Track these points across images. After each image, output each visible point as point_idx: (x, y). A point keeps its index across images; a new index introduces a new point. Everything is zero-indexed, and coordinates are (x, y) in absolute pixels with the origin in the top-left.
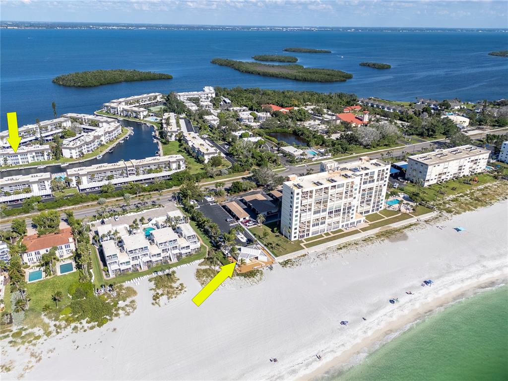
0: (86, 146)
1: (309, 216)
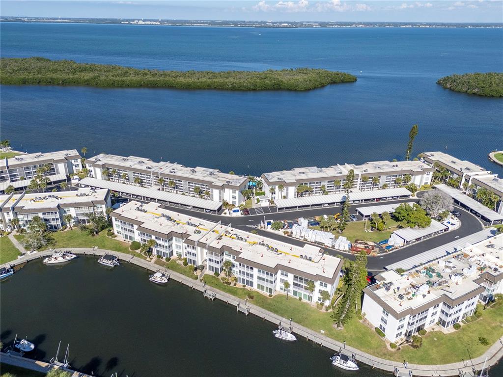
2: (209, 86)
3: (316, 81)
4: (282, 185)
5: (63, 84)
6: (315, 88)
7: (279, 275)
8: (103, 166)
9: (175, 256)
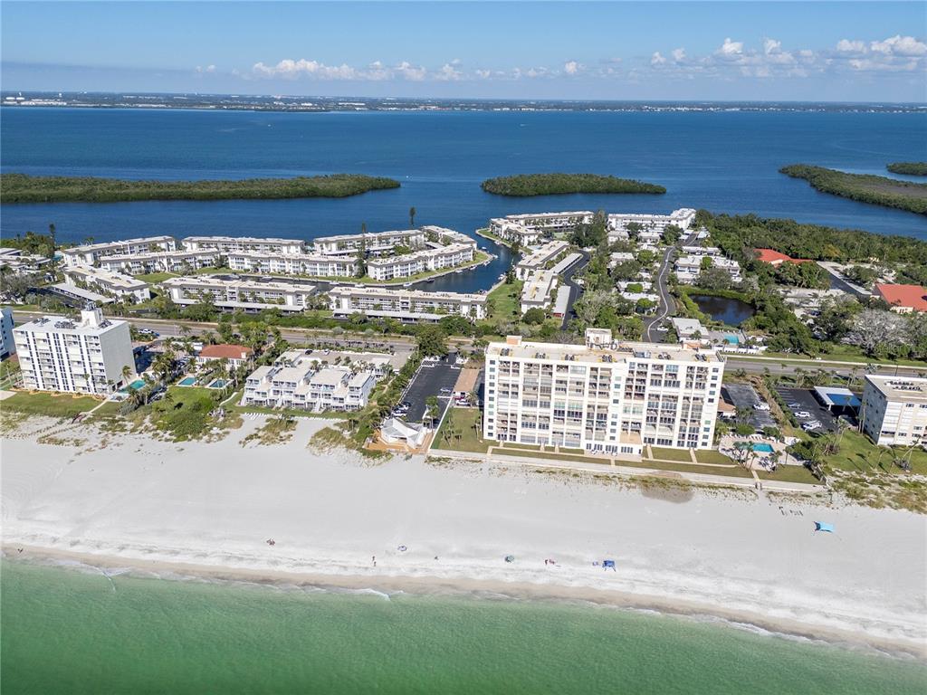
0: (399, 267)
1: (516, 406)
2: (234, 195)
3: (355, 187)
4: (327, 243)
5: (49, 200)
6: (353, 194)
7: (330, 267)
8: (198, 242)
9: (272, 271)
